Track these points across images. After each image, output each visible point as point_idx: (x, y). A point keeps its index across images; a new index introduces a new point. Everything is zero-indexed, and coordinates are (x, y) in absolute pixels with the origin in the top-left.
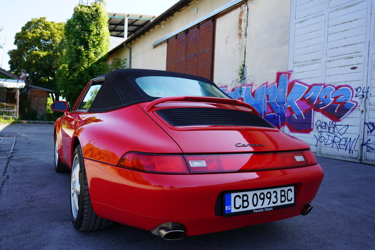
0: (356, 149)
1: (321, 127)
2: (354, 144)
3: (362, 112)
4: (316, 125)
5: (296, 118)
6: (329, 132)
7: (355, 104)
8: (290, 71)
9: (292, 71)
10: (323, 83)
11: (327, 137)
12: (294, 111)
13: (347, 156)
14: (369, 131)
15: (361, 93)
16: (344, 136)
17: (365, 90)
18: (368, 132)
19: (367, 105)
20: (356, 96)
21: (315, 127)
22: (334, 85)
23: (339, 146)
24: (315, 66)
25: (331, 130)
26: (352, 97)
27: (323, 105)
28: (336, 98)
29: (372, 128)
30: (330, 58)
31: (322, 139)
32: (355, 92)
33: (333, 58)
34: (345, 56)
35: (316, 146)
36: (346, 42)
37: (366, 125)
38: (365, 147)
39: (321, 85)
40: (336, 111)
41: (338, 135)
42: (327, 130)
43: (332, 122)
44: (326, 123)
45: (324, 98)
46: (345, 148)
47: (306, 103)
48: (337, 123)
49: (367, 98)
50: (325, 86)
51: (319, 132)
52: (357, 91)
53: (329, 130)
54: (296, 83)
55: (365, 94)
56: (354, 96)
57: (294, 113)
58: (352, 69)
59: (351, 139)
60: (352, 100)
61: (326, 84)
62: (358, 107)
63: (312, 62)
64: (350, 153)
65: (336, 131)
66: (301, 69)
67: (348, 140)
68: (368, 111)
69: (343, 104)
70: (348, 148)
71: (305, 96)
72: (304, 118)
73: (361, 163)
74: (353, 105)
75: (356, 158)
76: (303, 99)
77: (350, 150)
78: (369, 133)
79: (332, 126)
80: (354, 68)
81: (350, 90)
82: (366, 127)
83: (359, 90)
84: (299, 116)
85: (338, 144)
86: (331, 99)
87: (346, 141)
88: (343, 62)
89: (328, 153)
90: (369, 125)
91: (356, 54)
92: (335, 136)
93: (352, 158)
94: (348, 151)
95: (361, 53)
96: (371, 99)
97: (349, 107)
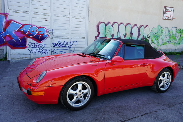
0: (49, 53)
1: (32, 45)
2: (49, 51)
3: (51, 39)
4: (29, 44)
5: (15, 41)
6: (36, 48)
7: (48, 35)
8: (7, 14)
9: (8, 14)
10: (31, 24)
11: (35, 50)
12: (13, 37)
15: (50, 31)
16: (44, 49)
17: (52, 30)
19: (53, 36)
21: (28, 46)
22: (37, 26)
23: (42, 53)
24: (25, 15)
25: (37, 46)
27: (32, 35)
28: (39, 32)
29: (55, 45)
30: (34, 13)
31: (33, 51)
33: (36, 13)
34: (42, 14)
35: (30, 54)
36: (42, 7)
38: (53, 52)
39: (30, 25)
40: (39, 38)
41: (41, 49)
42: (35, 47)
43: (38, 43)
44: (34, 44)
45: (32, 32)
46: (45, 53)
47: (21, 34)
48: (40, 43)
50: (32, 26)
51: (31, 48)
52: (48, 30)
53: (36, 47)
54: (12, 21)
55: (52, 32)
56: (47, 32)
57: (13, 39)
58: (45, 20)
60: (46, 34)
61: (33, 25)
62: (49, 37)
63: (23, 12)
65: (40, 46)
66: (16, 14)
67: (46, 50)
68: (53, 38)
69: (42, 35)
70: (46, 53)
71: (20, 29)
72: (21, 41)
74: (47, 36)
76: (19, 31)
77: (47, 54)
78: (54, 47)
79: (38, 45)
80: (46, 20)
81: (45, 29)
82: (53, 44)
83: (49, 30)
84: (17, 40)
85: (41, 52)
86: (36, 33)
87: (45, 51)
88: (41, 16)
89: (37, 57)
91: (47, 14)
92: (39, 49)
94: (46, 55)
95: (49, 14)
96: (54, 34)
97: (45, 37)
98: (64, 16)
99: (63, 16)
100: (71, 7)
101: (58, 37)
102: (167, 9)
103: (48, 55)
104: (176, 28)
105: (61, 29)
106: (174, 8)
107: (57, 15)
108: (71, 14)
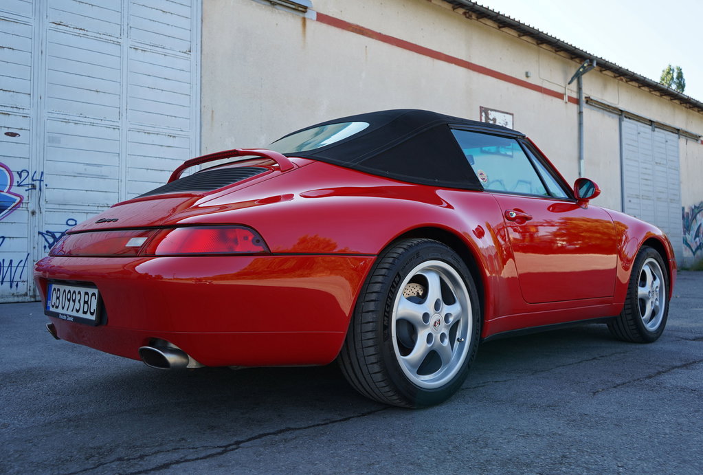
0: (24, 278)
2: (20, 269)
3: (33, 213)
7: (18, 199)
13: (6, 294)
14: (47, 245)
15: (28, 181)
17: (37, 177)
18: (45, 247)
19: (42, 202)
20: (19, 186)
26: (11, 185)
29: (51, 240)
32: (16, 178)
37: (40, 235)
49: (40, 190)
52: (20, 177)
55: (37, 183)
56: (15, 184)
58: (7, 134)
59: (11, 261)
60: (11, 191)
62: (24, 205)
64: (11, 287)
67: (7, 264)
68: (43, 211)
70: (7, 278)
73: (36, 301)
75: (26, 295)
77: (11, 282)
78: (47, 248)
80: (14, 135)
81: (6, 172)
82: (41, 238)
83: (24, 175)
87: (2, 266)
90: (46, 236)
91: (15, 110)
93: (18, 296)
94: (7, 285)
95: (25, 111)
96: (47, 194)
97: (6, 204)
98: (95, 121)
99: (92, 121)
100: (125, 87)
101: (67, 207)
102: (491, 117)
103: (14, 284)
104: (528, 185)
105: (80, 175)
106: (512, 114)
107: (64, 117)
108: (124, 114)
